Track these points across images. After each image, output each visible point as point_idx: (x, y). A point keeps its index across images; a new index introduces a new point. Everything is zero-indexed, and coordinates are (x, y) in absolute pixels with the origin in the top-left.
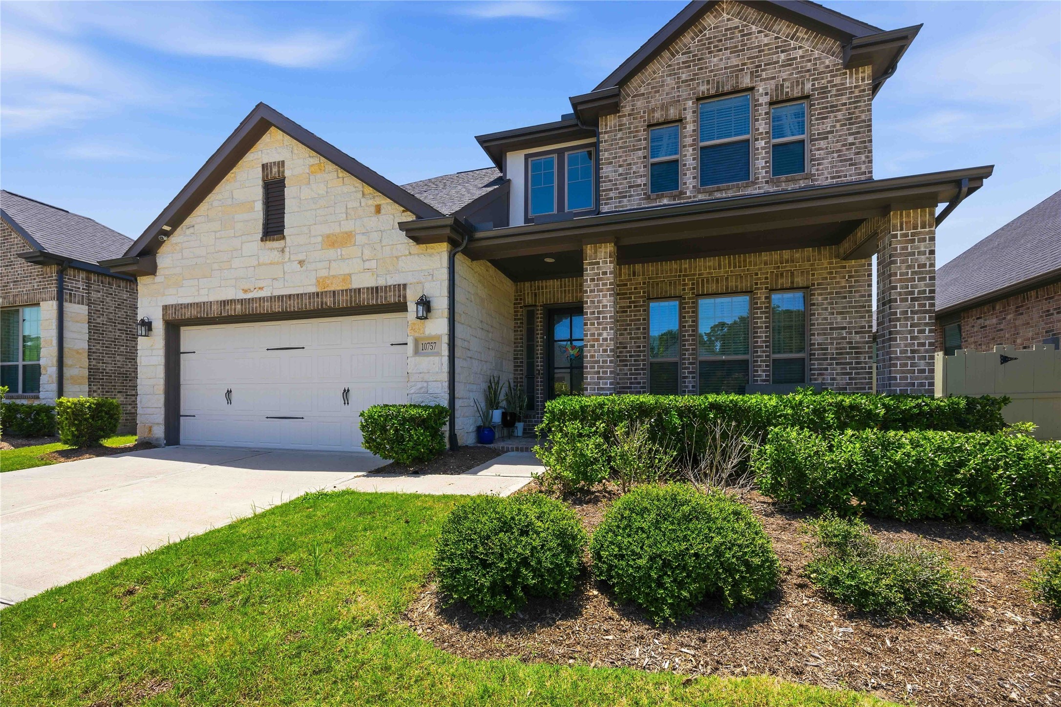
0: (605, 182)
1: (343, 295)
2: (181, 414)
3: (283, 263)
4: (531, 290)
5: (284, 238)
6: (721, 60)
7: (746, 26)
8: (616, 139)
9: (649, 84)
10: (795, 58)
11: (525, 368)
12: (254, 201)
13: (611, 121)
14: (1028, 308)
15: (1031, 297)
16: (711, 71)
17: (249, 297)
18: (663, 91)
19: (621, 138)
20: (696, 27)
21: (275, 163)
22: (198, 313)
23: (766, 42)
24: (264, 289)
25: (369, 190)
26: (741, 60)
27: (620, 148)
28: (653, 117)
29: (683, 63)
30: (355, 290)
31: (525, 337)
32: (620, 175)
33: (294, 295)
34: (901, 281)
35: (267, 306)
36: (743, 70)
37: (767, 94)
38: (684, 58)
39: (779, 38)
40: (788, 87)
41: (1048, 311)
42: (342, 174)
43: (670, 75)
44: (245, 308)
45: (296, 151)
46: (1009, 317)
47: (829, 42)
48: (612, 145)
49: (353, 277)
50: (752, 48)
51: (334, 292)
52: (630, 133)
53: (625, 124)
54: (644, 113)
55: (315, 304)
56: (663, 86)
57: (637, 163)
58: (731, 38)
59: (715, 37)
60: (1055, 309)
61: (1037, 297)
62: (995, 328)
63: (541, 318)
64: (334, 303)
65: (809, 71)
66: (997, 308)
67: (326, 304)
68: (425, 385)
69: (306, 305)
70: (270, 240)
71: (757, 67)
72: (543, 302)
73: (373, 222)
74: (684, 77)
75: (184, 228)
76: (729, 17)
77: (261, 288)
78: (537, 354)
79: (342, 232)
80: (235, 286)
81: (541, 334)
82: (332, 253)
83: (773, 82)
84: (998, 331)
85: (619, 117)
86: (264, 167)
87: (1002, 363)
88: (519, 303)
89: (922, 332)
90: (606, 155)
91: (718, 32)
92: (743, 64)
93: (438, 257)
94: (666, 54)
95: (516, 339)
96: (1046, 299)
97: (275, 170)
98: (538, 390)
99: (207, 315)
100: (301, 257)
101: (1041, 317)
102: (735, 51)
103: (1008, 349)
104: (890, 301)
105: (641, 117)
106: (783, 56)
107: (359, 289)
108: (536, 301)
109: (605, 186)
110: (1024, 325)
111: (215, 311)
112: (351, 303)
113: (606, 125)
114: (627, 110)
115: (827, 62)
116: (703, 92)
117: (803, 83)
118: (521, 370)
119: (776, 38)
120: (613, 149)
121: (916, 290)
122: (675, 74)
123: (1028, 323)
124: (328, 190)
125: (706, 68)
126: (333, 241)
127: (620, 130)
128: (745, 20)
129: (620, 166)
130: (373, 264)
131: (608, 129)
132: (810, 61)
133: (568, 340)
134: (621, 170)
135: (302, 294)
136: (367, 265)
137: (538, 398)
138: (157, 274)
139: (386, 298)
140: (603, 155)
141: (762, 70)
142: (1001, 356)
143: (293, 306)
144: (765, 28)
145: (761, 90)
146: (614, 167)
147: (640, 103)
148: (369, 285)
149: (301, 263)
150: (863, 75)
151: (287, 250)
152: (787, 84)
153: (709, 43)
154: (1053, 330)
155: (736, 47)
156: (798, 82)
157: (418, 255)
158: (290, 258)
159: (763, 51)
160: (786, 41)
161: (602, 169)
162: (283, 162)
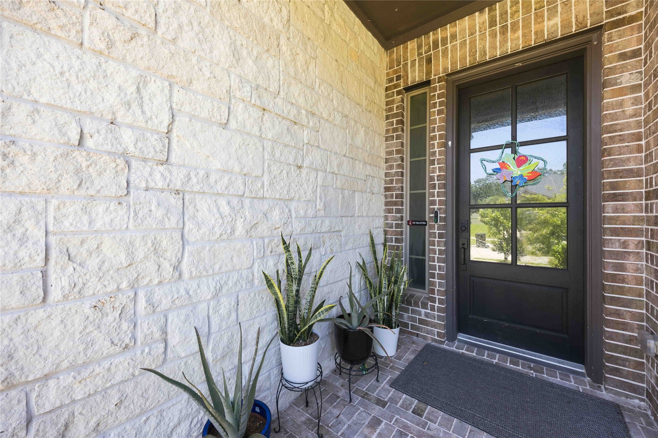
4: (420, 54)
11: (406, 208)
31: (407, 150)
63: (441, 104)
72: (445, 71)
78: (432, 179)
81: (441, 136)
88: (396, 86)
95: (390, 153)
98: (434, 251)
108: (429, 73)
118: (399, 211)
133: (507, 146)
137: (434, 268)
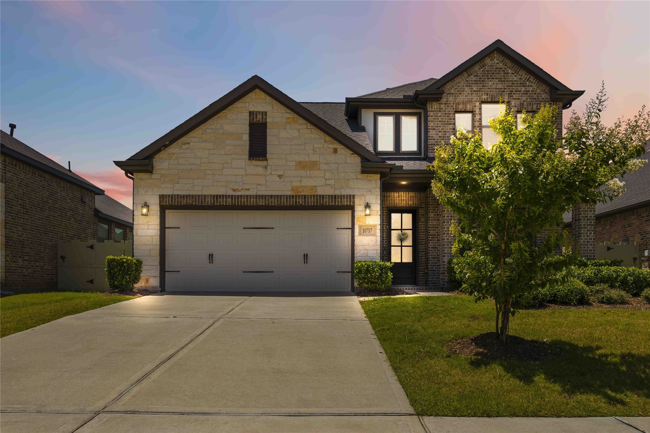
0: (431, 139)
1: (311, 198)
2: (166, 270)
3: (265, 175)
5: (266, 160)
6: (494, 84)
7: (506, 69)
8: (437, 116)
9: (456, 89)
10: (529, 91)
12: (242, 134)
13: (435, 106)
14: (616, 223)
15: (617, 217)
16: (489, 89)
17: (238, 194)
18: (464, 94)
19: (441, 116)
20: (481, 63)
21: (259, 112)
22: (193, 201)
23: (515, 79)
24: (250, 190)
25: (328, 138)
26: (503, 86)
27: (440, 121)
28: (458, 107)
29: (474, 81)
30: (320, 196)
32: (440, 137)
33: (275, 196)
34: (583, 211)
35: (253, 201)
36: (504, 91)
37: (516, 106)
38: (474, 78)
39: (522, 79)
40: (526, 105)
41: (625, 225)
42: (310, 126)
43: (467, 86)
44: (235, 201)
45: (275, 107)
46: (607, 227)
47: (544, 87)
48: (435, 119)
49: (318, 188)
50: (509, 81)
51: (305, 196)
52: (446, 114)
53: (443, 109)
54: (453, 104)
55: (292, 202)
56: (463, 91)
57: (449, 131)
58: (499, 74)
59: (491, 71)
60: (627, 225)
61: (620, 218)
62: (600, 233)
63: (386, 215)
64: (305, 203)
65: (535, 99)
66: (602, 222)
67: (299, 202)
68: (366, 252)
69: (284, 202)
70: (255, 160)
71: (511, 91)
72: (387, 205)
73: (332, 157)
74: (475, 89)
75: (180, 144)
76: (498, 62)
77: (248, 190)
78: (384, 237)
79: (311, 161)
80: (226, 187)
81: (386, 225)
82: (302, 173)
83: (518, 101)
84: (602, 234)
85: (439, 104)
86: (251, 113)
87: (607, 251)
89: (590, 233)
90: (432, 124)
91: (492, 68)
92: (505, 89)
93: (375, 182)
94: (465, 74)
96: (624, 219)
97: (259, 117)
98: (384, 259)
99: (202, 203)
100: (280, 173)
101: (622, 228)
102: (500, 80)
103: (609, 244)
104: (579, 220)
105: (452, 106)
106: (523, 89)
107: (323, 196)
109: (431, 142)
110: (614, 231)
111: (209, 201)
112: (317, 203)
113: (432, 107)
114: (444, 100)
115: (543, 97)
116: (485, 99)
117: (533, 105)
119: (520, 79)
120: (436, 121)
121: (589, 216)
122: (470, 86)
123: (616, 231)
124: (300, 134)
125: (486, 86)
126: (302, 165)
127: (440, 111)
128: (505, 66)
129: (440, 132)
130: (332, 182)
131: (433, 110)
132: (535, 94)
134: (440, 134)
135: (281, 196)
136: (328, 182)
138: (154, 172)
139: (341, 202)
140: (430, 124)
141: (514, 94)
142: (607, 247)
143: (274, 202)
144: (515, 72)
145: (513, 104)
146: (436, 132)
147: (451, 99)
148: (330, 194)
149: (280, 176)
150: (559, 106)
151: (269, 167)
152: (525, 103)
153: (488, 73)
154: (626, 235)
155: (501, 79)
156: (530, 103)
157: (361, 179)
158: (271, 173)
159: (514, 84)
160: (525, 81)
161: (429, 132)
162: (266, 113)
